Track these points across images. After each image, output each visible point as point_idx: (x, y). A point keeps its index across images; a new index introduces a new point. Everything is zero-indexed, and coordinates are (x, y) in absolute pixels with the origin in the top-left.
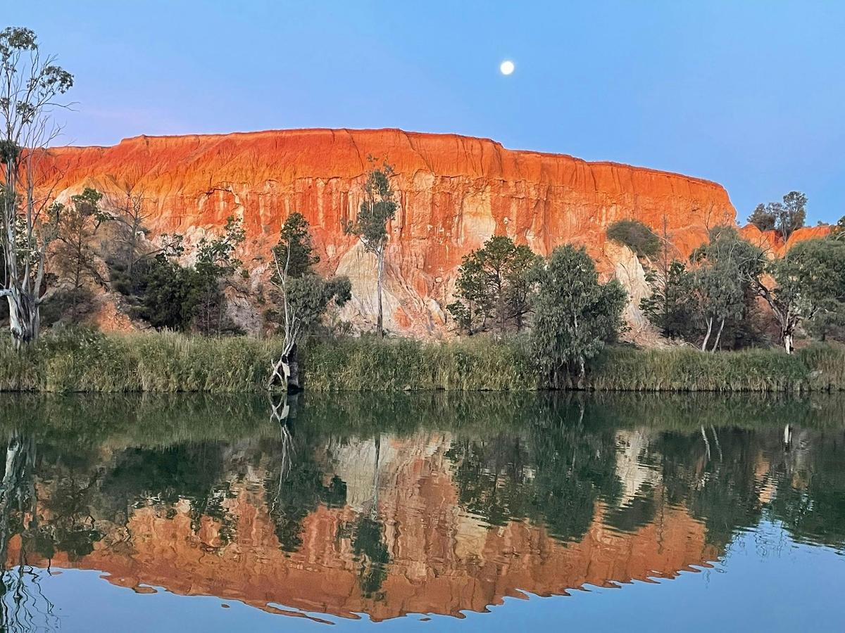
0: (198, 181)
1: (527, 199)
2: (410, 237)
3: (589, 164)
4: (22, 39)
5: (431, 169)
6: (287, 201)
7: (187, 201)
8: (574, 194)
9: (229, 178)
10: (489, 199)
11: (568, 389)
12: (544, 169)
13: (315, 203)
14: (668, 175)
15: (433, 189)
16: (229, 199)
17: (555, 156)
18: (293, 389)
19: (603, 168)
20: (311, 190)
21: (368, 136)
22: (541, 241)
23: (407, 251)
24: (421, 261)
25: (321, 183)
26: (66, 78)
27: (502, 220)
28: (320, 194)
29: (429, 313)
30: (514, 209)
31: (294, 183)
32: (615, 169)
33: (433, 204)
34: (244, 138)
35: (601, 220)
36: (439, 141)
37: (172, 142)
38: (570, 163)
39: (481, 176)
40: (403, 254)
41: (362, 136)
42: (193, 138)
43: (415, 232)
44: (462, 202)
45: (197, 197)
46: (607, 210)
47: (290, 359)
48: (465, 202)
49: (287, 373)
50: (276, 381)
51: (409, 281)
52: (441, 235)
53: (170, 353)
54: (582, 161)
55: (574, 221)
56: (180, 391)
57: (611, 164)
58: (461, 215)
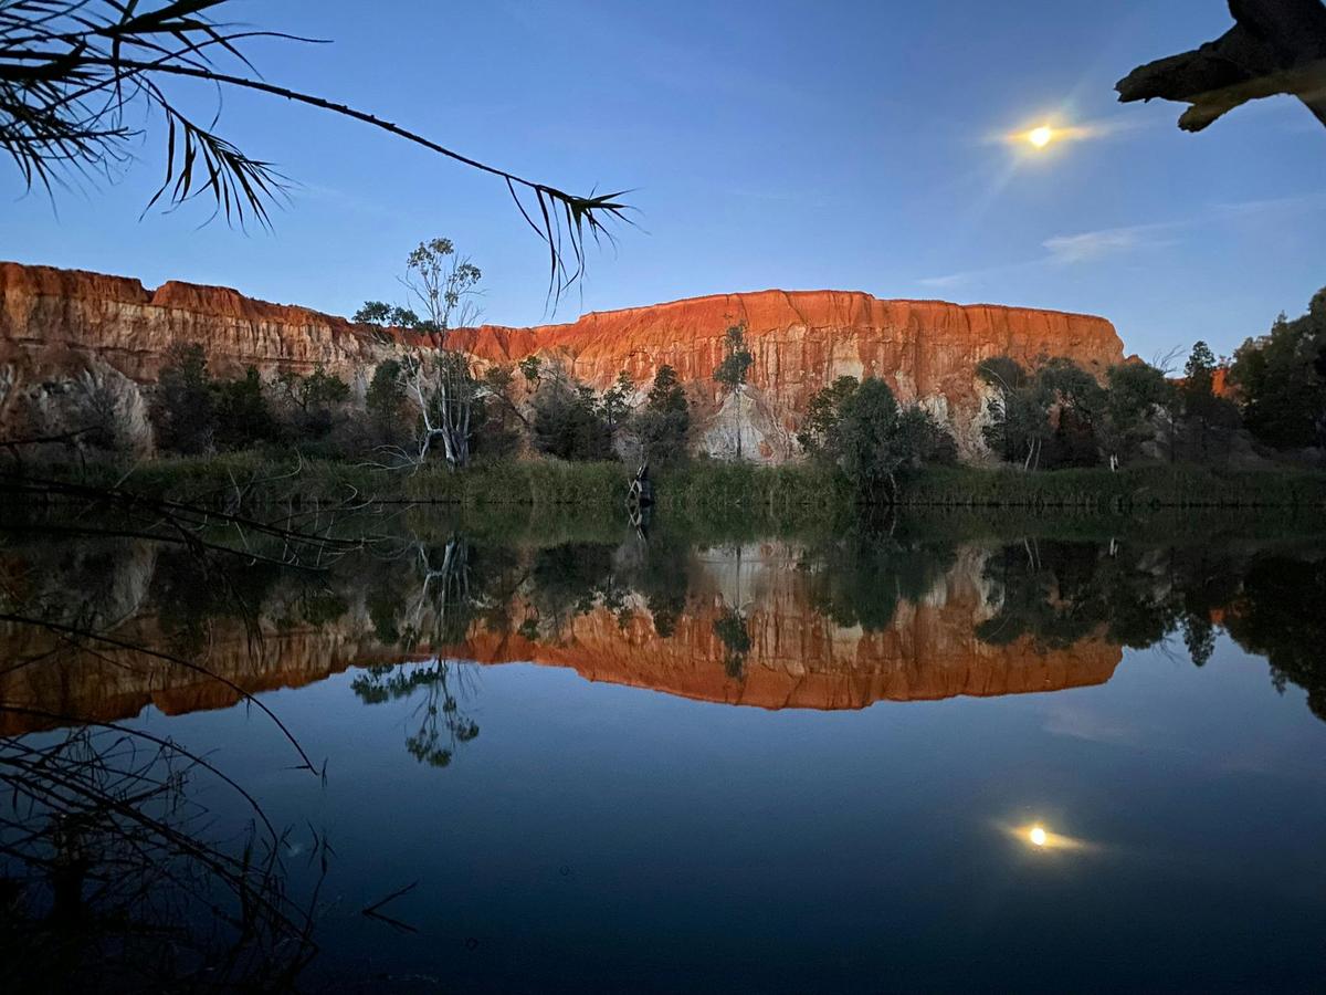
0: (623, 346)
1: (894, 342)
2: (784, 382)
3: (963, 308)
4: (443, 246)
5: (804, 321)
6: (687, 358)
7: (615, 363)
8: (947, 336)
9: (645, 342)
10: (856, 346)
11: (885, 504)
12: (913, 313)
13: (709, 357)
14: (1045, 313)
15: (804, 339)
16: (645, 359)
17: (928, 302)
18: (644, 503)
19: (976, 310)
20: (706, 347)
21: (755, 297)
22: (912, 380)
23: (781, 395)
24: (793, 402)
25: (713, 341)
26: (476, 273)
27: (870, 363)
28: (713, 350)
29: (791, 445)
30: (881, 352)
31: (693, 342)
32: (988, 310)
33: (804, 352)
34: (664, 307)
35: (974, 359)
36: (814, 297)
37: (613, 316)
38: (943, 308)
39: (848, 324)
40: (778, 397)
41: (750, 298)
42: (627, 312)
43: (788, 377)
44: (832, 350)
45: (622, 359)
46: (981, 349)
47: (644, 478)
48: (835, 349)
49: (640, 490)
50: (633, 496)
51: (780, 419)
52: (812, 379)
53: (552, 474)
54: (955, 304)
55: (946, 361)
56: (558, 503)
57: (984, 306)
58: (831, 361)
